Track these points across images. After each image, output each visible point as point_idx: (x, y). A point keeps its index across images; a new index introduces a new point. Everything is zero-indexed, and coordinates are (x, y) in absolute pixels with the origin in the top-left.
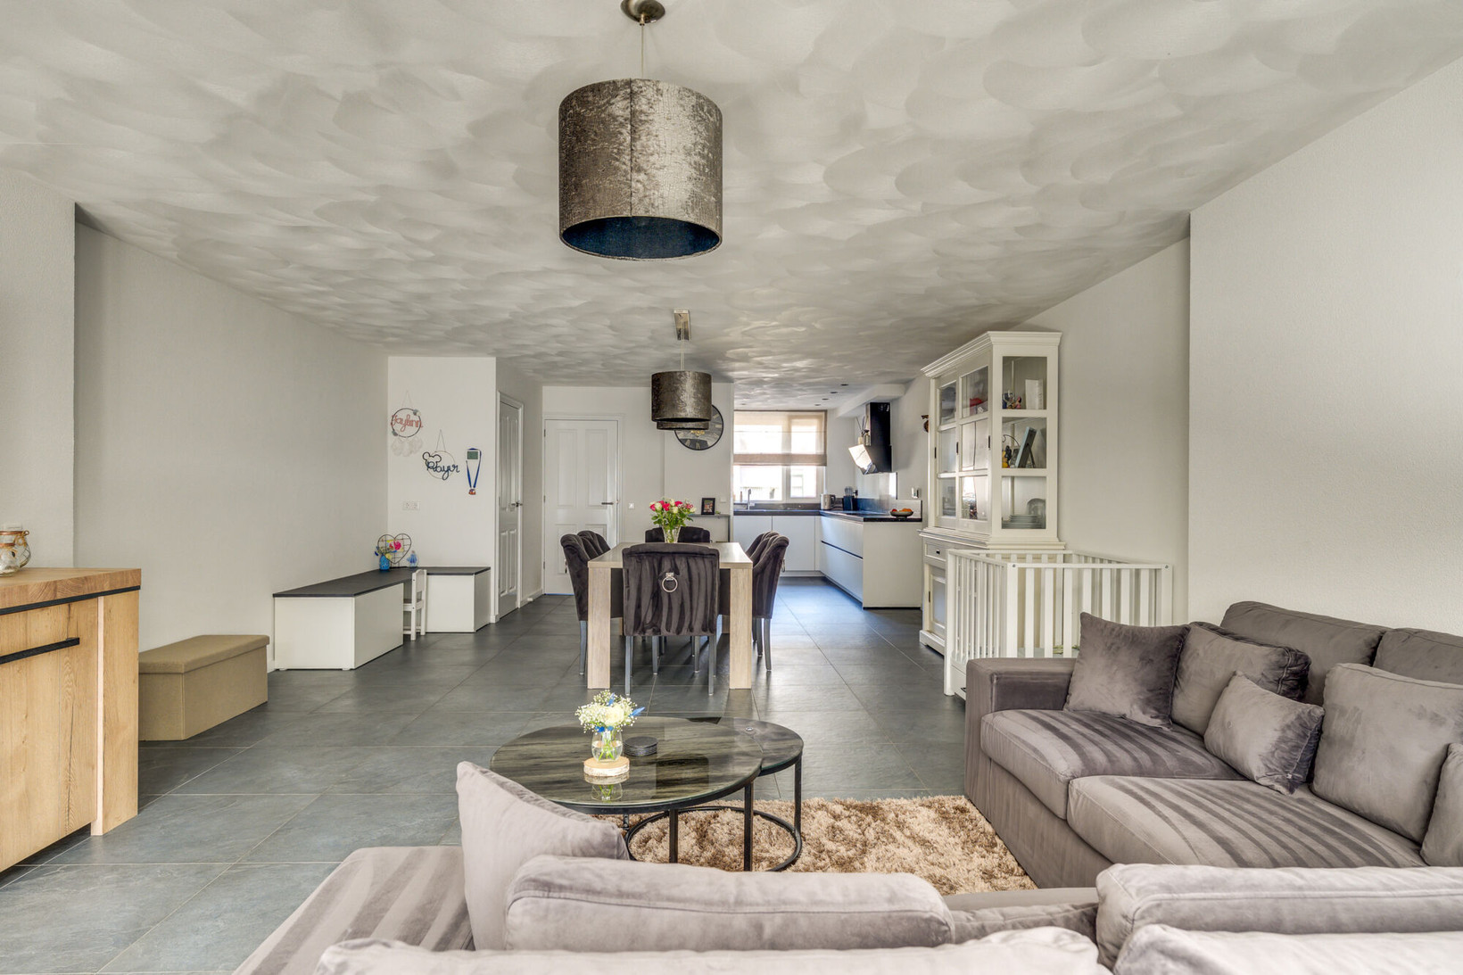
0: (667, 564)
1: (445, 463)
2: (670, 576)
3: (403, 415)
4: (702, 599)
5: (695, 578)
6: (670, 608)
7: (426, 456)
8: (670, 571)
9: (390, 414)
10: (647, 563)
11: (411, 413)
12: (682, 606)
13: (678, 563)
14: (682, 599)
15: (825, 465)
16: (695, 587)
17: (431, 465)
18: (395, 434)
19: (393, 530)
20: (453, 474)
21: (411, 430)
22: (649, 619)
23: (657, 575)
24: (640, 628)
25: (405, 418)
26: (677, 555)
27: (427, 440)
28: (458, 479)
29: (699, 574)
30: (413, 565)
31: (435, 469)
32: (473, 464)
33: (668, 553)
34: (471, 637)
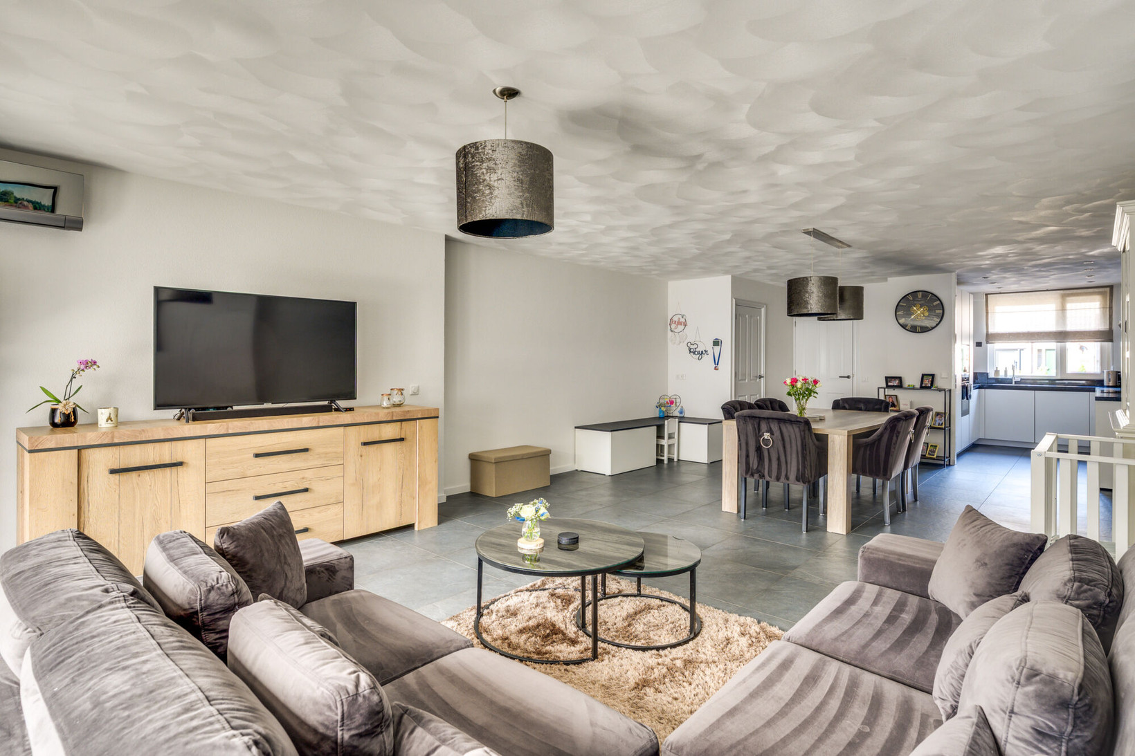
0: (764, 426)
1: (700, 349)
2: (767, 436)
3: (675, 319)
4: (794, 456)
5: (787, 439)
6: (770, 460)
7: (689, 344)
8: (767, 432)
9: (670, 318)
10: (750, 425)
11: (680, 317)
12: (779, 459)
13: (772, 426)
14: (778, 454)
15: (1111, 340)
16: (788, 446)
17: (692, 350)
18: (672, 331)
19: (671, 393)
20: (705, 356)
21: (681, 328)
22: (755, 467)
23: (758, 434)
24: (750, 473)
25: (677, 320)
26: (770, 420)
27: (690, 334)
28: (708, 359)
29: (790, 436)
30: (681, 415)
31: (694, 353)
32: (717, 349)
33: (764, 418)
34: (705, 467)
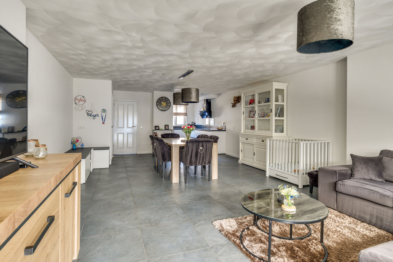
0: (201, 144)
1: (94, 114)
2: (201, 148)
3: (79, 98)
4: (209, 154)
5: (208, 148)
6: (200, 157)
7: (87, 111)
8: (201, 147)
9: (74, 97)
10: (195, 144)
11: (82, 97)
12: (203, 156)
13: (204, 144)
14: (204, 154)
16: (207, 151)
17: (89, 114)
18: (76, 104)
19: (75, 135)
20: (97, 117)
21: (81, 103)
22: (194, 161)
23: (197, 148)
24: (191, 164)
25: (79, 99)
26: (204, 142)
27: (88, 106)
28: (99, 119)
29: (209, 147)
30: (82, 147)
31: (90, 115)
32: (104, 114)
33: (201, 141)
